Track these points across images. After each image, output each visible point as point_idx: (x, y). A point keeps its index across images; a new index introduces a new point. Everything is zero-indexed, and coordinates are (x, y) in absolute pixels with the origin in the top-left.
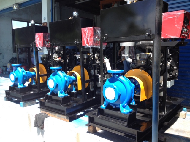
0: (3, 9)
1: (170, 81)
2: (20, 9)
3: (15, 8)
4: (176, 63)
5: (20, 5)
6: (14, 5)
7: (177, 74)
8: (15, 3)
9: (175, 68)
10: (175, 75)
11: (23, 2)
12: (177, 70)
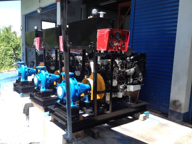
0: (31, 12)
1: (133, 86)
2: (43, 12)
3: (39, 11)
4: (142, 70)
5: (43, 9)
6: (38, 9)
7: (142, 80)
8: (39, 7)
9: (140, 74)
10: (140, 81)
11: (45, 7)
12: (142, 76)
